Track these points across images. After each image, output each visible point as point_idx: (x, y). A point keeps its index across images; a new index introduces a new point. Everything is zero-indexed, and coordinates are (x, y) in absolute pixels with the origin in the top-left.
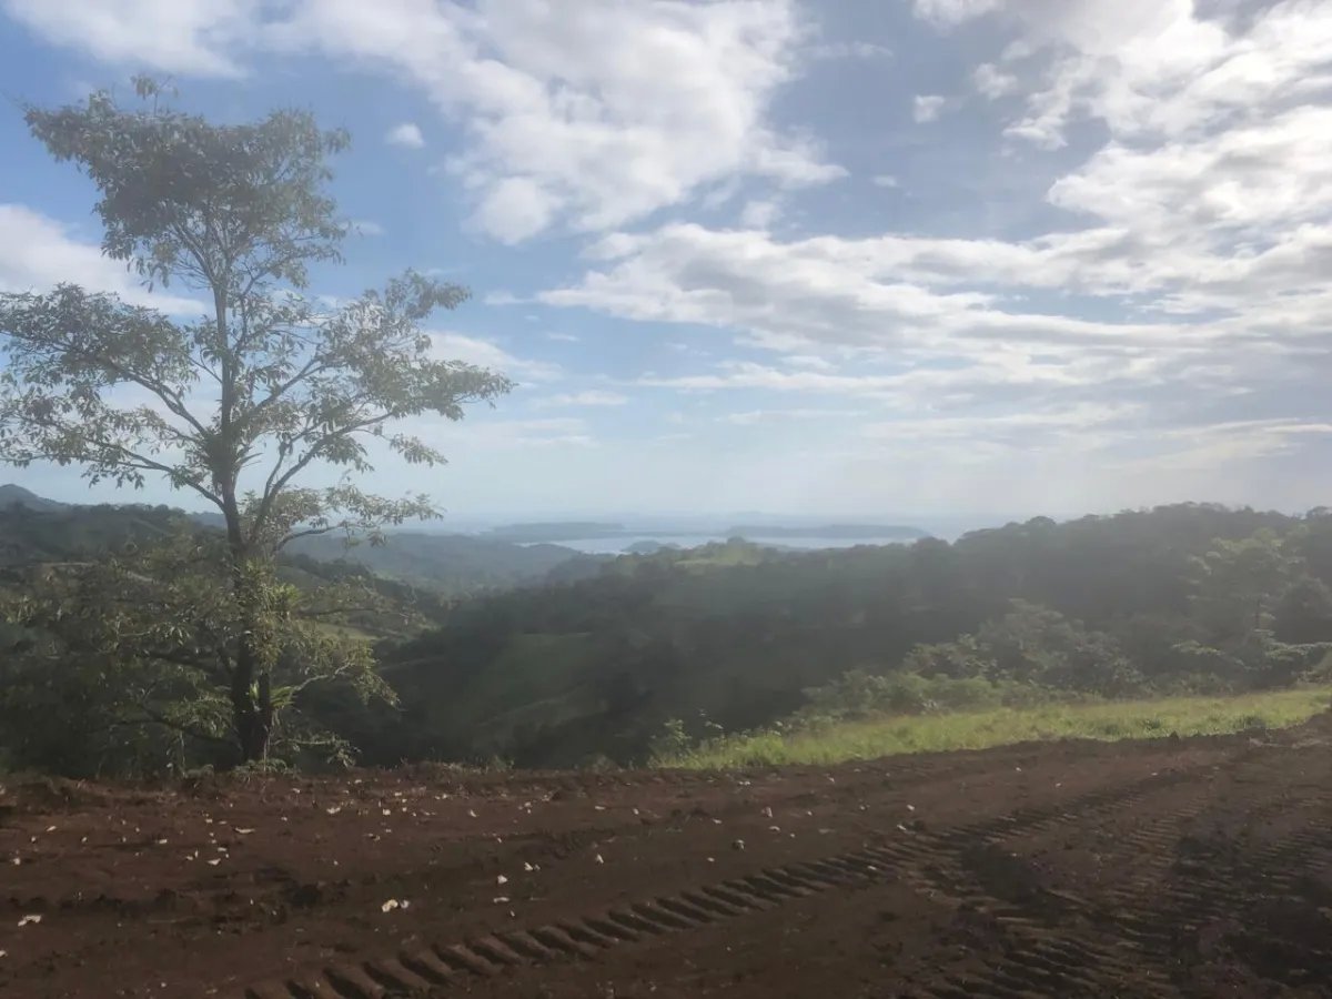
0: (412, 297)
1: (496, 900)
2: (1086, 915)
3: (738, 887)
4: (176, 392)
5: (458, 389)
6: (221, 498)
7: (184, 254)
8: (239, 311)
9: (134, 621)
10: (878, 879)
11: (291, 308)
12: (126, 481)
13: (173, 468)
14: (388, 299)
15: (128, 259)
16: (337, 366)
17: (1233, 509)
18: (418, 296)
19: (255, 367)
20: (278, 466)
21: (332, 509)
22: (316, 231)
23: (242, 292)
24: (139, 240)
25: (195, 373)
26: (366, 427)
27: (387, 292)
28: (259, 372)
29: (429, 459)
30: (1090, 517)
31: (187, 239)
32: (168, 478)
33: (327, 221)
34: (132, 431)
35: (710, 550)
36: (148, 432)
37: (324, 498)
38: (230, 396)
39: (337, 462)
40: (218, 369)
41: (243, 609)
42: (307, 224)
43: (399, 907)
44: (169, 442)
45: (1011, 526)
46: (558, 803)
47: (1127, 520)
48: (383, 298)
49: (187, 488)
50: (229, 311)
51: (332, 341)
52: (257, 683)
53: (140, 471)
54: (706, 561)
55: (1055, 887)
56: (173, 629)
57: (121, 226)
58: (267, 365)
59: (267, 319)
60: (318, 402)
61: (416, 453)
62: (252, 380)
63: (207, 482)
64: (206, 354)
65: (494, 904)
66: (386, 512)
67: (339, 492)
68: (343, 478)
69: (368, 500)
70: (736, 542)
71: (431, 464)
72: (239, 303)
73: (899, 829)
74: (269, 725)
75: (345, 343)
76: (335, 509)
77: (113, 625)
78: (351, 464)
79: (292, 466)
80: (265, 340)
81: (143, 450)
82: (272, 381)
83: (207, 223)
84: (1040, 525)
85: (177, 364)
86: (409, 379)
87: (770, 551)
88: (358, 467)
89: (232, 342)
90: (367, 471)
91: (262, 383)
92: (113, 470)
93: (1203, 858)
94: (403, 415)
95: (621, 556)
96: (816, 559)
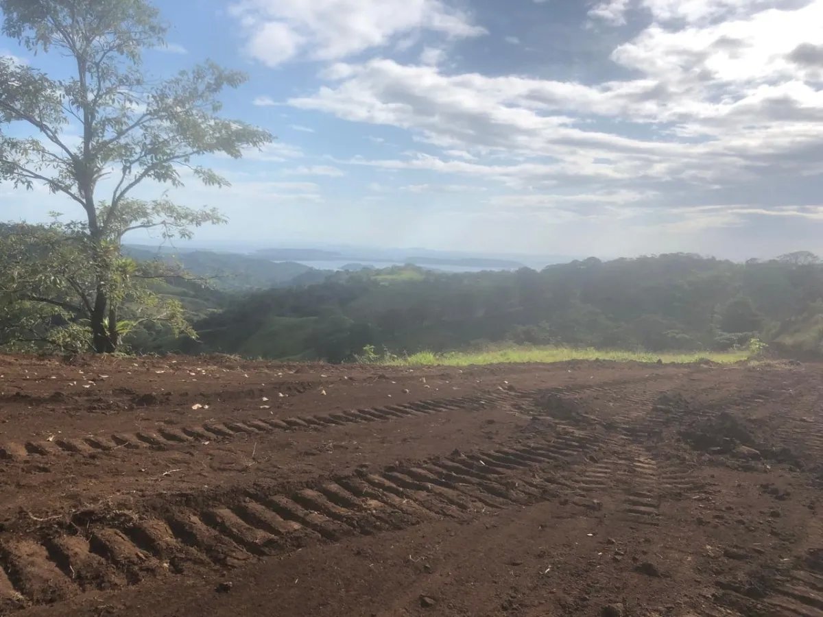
0: (210, 79)
1: (261, 407)
2: (603, 426)
3: (406, 407)
4: (53, 130)
5: (239, 140)
6: (84, 201)
7: (57, 36)
8: (96, 74)
9: (26, 272)
10: (485, 407)
11: (130, 76)
12: (20, 184)
13: (51, 179)
14: (194, 77)
15: (19, 38)
16: (161, 118)
17: (705, 258)
18: (214, 77)
19: (106, 117)
20: (121, 182)
21: (156, 215)
22: (147, 27)
23: (97, 61)
24: (27, 25)
25: (65, 119)
26: (178, 160)
27: (194, 72)
28: (109, 120)
29: (219, 183)
30: (622, 258)
31: (59, 27)
32: (48, 186)
33: (154, 21)
34: (22, 155)
35: (393, 271)
36: (33, 156)
37: (150, 207)
38: (89, 134)
39: (160, 181)
40: (81, 113)
41: (98, 269)
42: (139, 22)
43: (203, 408)
44: (48, 163)
45: (575, 262)
46: (299, 374)
47: (643, 262)
48: (191, 76)
49: (60, 192)
50: (88, 75)
51: (157, 102)
52: (107, 318)
53: (29, 179)
54: (389, 277)
55: (586, 413)
56: (53, 278)
57: (15, 15)
58: (114, 116)
59: (114, 84)
60: (148, 142)
61: (210, 179)
62: (104, 125)
63: (75, 190)
64: (73, 103)
65: (260, 409)
66: (190, 218)
67: (160, 204)
68: (163, 195)
69: (179, 209)
70: (409, 266)
71: (220, 187)
72: (95, 69)
73: (499, 389)
74: (115, 344)
75: (166, 104)
76: (158, 215)
77: (13, 273)
78: (169, 181)
79: (131, 182)
80: (113, 97)
81: (30, 167)
82: (117, 127)
83: (73, 18)
84: (593, 262)
85: (53, 112)
86: (207, 131)
87: (429, 273)
88: (174, 184)
89: (91, 97)
90: (180, 187)
91: (111, 128)
92: (12, 177)
93: (669, 405)
94: (203, 153)
95: (338, 271)
96: (457, 277)
